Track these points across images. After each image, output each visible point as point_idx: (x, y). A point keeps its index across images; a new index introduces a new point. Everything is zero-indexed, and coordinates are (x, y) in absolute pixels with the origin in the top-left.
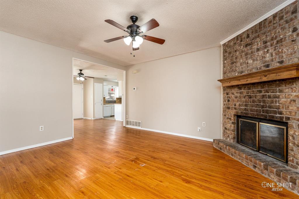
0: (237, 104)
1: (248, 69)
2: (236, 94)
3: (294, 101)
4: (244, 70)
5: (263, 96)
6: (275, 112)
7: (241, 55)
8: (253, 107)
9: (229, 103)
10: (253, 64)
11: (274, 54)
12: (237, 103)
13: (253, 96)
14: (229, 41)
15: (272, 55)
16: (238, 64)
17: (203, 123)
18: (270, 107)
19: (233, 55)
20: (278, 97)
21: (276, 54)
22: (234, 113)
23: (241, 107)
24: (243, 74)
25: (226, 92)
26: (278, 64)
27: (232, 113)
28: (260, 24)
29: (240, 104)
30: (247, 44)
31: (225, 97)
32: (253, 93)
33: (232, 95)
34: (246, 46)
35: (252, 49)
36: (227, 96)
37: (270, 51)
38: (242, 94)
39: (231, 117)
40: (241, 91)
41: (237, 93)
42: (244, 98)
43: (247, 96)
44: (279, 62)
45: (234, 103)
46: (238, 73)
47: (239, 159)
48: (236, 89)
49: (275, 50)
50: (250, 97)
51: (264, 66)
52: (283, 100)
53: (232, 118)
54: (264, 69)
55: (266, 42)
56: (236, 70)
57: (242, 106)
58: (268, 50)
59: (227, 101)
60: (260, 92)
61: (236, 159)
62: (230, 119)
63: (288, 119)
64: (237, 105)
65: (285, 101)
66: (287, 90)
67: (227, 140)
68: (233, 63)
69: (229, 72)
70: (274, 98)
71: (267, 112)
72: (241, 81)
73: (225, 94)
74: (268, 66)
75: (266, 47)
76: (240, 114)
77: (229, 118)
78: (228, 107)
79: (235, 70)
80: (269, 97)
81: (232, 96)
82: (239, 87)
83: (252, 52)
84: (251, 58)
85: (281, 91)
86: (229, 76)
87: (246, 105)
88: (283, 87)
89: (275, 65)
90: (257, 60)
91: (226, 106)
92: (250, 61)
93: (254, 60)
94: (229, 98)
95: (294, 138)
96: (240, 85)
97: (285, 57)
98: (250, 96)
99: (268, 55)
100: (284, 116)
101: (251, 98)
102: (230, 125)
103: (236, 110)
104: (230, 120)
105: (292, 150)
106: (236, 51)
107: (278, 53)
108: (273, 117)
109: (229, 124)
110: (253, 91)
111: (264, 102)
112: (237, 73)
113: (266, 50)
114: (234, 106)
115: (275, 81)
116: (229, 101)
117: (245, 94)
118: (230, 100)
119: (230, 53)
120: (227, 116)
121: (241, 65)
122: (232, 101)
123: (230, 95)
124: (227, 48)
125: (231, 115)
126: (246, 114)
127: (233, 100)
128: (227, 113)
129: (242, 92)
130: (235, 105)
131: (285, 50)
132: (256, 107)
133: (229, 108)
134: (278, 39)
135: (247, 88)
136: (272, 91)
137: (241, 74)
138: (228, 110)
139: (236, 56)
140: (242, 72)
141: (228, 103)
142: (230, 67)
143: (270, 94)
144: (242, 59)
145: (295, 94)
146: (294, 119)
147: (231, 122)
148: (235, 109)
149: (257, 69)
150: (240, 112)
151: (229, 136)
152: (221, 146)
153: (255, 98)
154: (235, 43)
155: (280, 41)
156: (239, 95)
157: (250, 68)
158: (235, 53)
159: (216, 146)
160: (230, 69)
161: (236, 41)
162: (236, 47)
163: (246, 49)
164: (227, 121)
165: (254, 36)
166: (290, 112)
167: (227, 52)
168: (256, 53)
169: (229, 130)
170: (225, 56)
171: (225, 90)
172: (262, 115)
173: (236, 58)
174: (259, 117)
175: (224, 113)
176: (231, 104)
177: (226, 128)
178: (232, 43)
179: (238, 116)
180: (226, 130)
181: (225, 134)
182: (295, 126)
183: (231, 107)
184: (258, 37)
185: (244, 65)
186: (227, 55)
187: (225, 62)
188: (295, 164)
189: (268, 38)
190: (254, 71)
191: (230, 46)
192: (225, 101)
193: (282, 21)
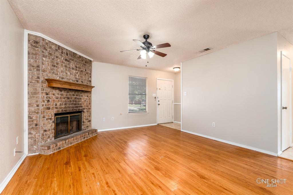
0: (58, 104)
1: (67, 77)
3: (85, 101)
4: (64, 77)
5: (75, 98)
6: (80, 107)
7: (62, 65)
8: (70, 105)
9: (49, 103)
10: (70, 76)
11: (80, 76)
12: (58, 103)
13: (70, 97)
16: (59, 70)
18: (78, 104)
20: (81, 99)
22: (55, 113)
23: (62, 106)
24: (63, 80)
25: (45, 92)
26: (81, 82)
27: (52, 112)
29: (61, 104)
31: (44, 97)
32: (70, 96)
33: (53, 96)
34: (66, 60)
35: (69, 65)
36: (46, 96)
38: (63, 96)
40: (61, 93)
41: (58, 94)
42: (64, 99)
43: (67, 97)
44: (81, 81)
45: (55, 103)
48: (57, 91)
49: (80, 74)
50: (68, 98)
51: (76, 80)
53: (53, 118)
54: (76, 82)
56: (58, 75)
57: (62, 105)
58: (77, 72)
59: (46, 102)
60: (74, 95)
62: (51, 119)
63: (84, 109)
64: (58, 105)
65: (83, 101)
66: (84, 96)
68: (54, 66)
69: (50, 72)
70: (80, 99)
71: (77, 107)
73: (44, 94)
75: (76, 70)
76: (60, 112)
77: (49, 119)
78: (47, 108)
79: (56, 73)
81: (52, 97)
82: (60, 89)
84: (69, 71)
85: (82, 96)
86: (49, 77)
87: (66, 104)
88: (83, 94)
90: (72, 75)
91: (45, 107)
92: (68, 73)
93: (71, 74)
94: (49, 98)
96: (61, 88)
97: (83, 80)
98: (68, 97)
99: (77, 75)
101: (69, 99)
102: (50, 125)
103: (57, 109)
104: (51, 120)
106: (57, 57)
108: (79, 109)
110: (70, 94)
111: (76, 101)
112: (58, 77)
114: (55, 106)
116: (48, 101)
117: (65, 96)
118: (50, 100)
119: (50, 54)
120: (47, 117)
121: (62, 72)
122: (52, 101)
123: (50, 96)
124: (46, 46)
125: (51, 115)
126: (65, 110)
127: (54, 100)
128: (47, 114)
129: (63, 94)
130: (56, 105)
131: (83, 77)
132: (72, 105)
133: (49, 108)
135: (66, 91)
136: (79, 95)
137: (62, 79)
138: (47, 111)
139: (57, 61)
140: (63, 78)
141: (48, 104)
142: (50, 68)
144: (63, 68)
146: (86, 109)
147: (52, 121)
148: (56, 108)
149: (73, 81)
150: (60, 110)
151: (49, 137)
152: (60, 145)
153: (71, 99)
154: (57, 50)
155: (81, 71)
156: (60, 96)
157: (68, 77)
158: (55, 58)
159: (53, 151)
160: (51, 70)
161: (57, 48)
162: (58, 54)
163: (65, 62)
164: (46, 122)
165: (70, 57)
166: (85, 106)
167: (46, 50)
168: (72, 70)
169: (49, 130)
170: (43, 52)
171: (44, 90)
172: (75, 109)
173: (57, 64)
174: (73, 111)
175: (42, 115)
176: (51, 104)
177: (45, 131)
178: (53, 47)
179: (56, 115)
180: (45, 133)
181: (43, 138)
182: (86, 112)
183: (51, 107)
184: (73, 61)
185: (64, 73)
186: (47, 54)
187: (44, 59)
188: (86, 128)
189: (78, 66)
190: (71, 81)
191: (51, 48)
192: (44, 102)
193: (82, 62)
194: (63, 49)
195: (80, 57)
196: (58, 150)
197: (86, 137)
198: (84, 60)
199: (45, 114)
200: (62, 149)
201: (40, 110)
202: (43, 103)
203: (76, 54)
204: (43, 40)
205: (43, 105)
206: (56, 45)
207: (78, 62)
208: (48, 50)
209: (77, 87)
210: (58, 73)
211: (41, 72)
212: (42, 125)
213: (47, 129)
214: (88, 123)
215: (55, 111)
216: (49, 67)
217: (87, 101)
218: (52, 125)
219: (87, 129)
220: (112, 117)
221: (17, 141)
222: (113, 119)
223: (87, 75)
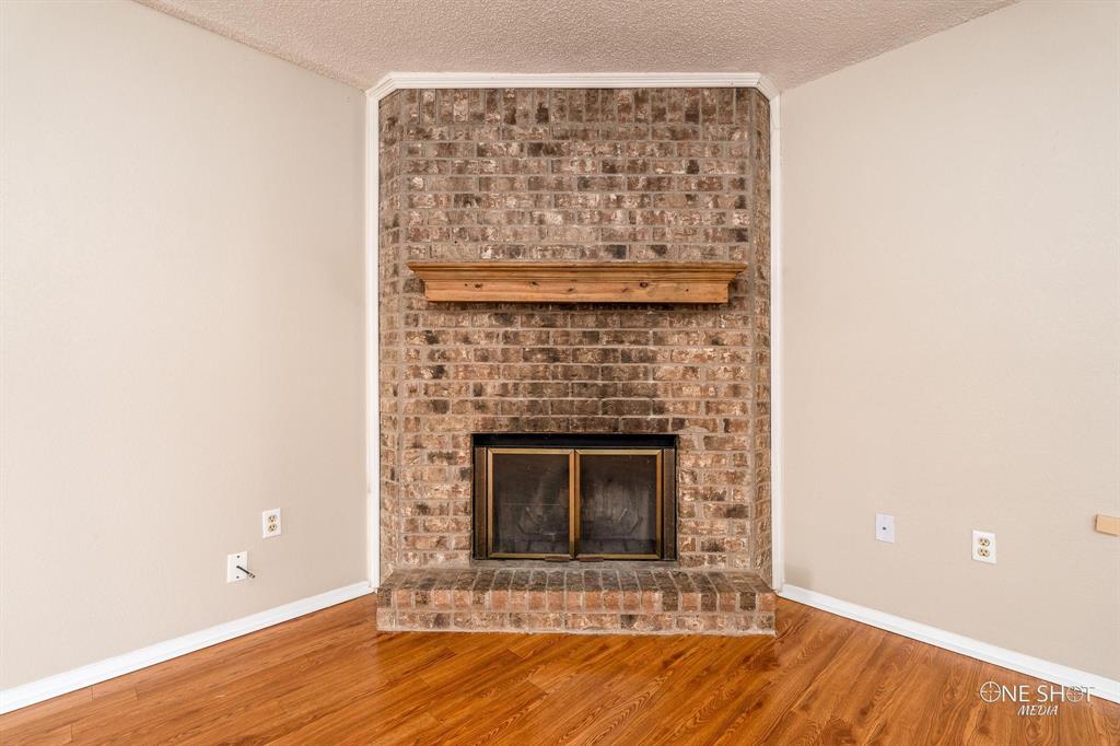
0: (492, 386)
1: (545, 242)
2: (483, 343)
3: (694, 370)
4: (525, 241)
5: (605, 354)
6: (645, 408)
7: (512, 181)
8: (566, 395)
9: (443, 381)
10: (565, 231)
11: (639, 218)
12: (491, 382)
13: (564, 352)
14: (444, 91)
15: (632, 220)
16: (496, 214)
17: (267, 514)
18: (628, 391)
19: (467, 163)
20: (649, 359)
21: (646, 220)
22: (472, 430)
23: (514, 400)
24: (521, 260)
25: (421, 328)
26: (652, 254)
27: (458, 427)
28: (591, 93)
29: (504, 386)
30: (539, 146)
31: (418, 352)
32: (566, 342)
33: (463, 348)
34: (536, 149)
35: (559, 171)
36: (426, 349)
37: (627, 204)
38: (519, 343)
39: (456, 446)
40: (509, 329)
41: (489, 336)
42: (526, 359)
43: (542, 351)
44: (653, 248)
45: (471, 383)
46: (496, 252)
47: (557, 622)
48: (485, 319)
49: (641, 206)
50: (554, 357)
51: (608, 249)
52: (665, 368)
53: (462, 454)
54: (606, 258)
55: (613, 169)
56: (485, 238)
57: (516, 394)
58: (619, 200)
59: (427, 374)
60: (594, 337)
61: (539, 630)
62: (450, 458)
63: (680, 423)
64: (489, 390)
65: (672, 372)
66: (676, 338)
67: (431, 563)
68: (466, 202)
69: (445, 236)
70: (642, 360)
71: (619, 408)
72: (542, 287)
73: (417, 340)
74: (619, 252)
75: (612, 186)
76: (504, 430)
77: (440, 456)
78: (435, 403)
79: (476, 233)
80: (626, 357)
81: (458, 352)
82: (501, 310)
83: (560, 185)
84: (556, 206)
85: (659, 340)
86: (442, 256)
87: (536, 389)
88: (665, 326)
89: (642, 254)
90: (581, 220)
91: (423, 398)
92: (554, 218)
93: (568, 218)
94: (443, 356)
95: (695, 479)
96: (506, 303)
97: (669, 236)
98: (555, 351)
99: (619, 213)
100: (669, 417)
101: (556, 359)
102: (448, 487)
103: (483, 412)
104: (450, 464)
105: (691, 515)
106: (482, 152)
107: (650, 219)
108: (638, 423)
109: (446, 480)
110: (567, 334)
111: (608, 373)
112: (490, 252)
113: (613, 196)
114: (471, 397)
115: (644, 306)
116: (439, 372)
117: (529, 344)
118: (449, 366)
119: (448, 149)
120: (431, 447)
121: (510, 222)
122: (457, 373)
123: (449, 345)
124: (427, 118)
125: (454, 437)
126: (535, 424)
127: (466, 367)
128: (432, 430)
129: (516, 334)
130: (479, 391)
131: (669, 215)
132: (580, 395)
133: (440, 407)
134: (651, 174)
135: (537, 318)
136: (633, 338)
137: (512, 256)
138: (434, 417)
139: (482, 171)
140: (515, 251)
141: (436, 385)
142: (447, 214)
143: (626, 346)
144: (517, 197)
145: (694, 351)
146: (696, 422)
147: (455, 469)
148: (481, 407)
149: (583, 254)
150: (504, 419)
151: (441, 543)
152: (444, 606)
153: (575, 359)
154: (480, 117)
155: (655, 184)
156: (502, 346)
157: (552, 241)
158: (475, 159)
159: (402, 623)
160: (450, 222)
161: (481, 108)
162: (486, 135)
163: (532, 162)
164: (427, 469)
165: (567, 125)
166: (685, 404)
167: (428, 137)
168: (576, 194)
169: (442, 511)
170: (412, 152)
171: (416, 320)
172: (602, 423)
173: (485, 183)
174: (590, 431)
175: (410, 436)
176: (455, 388)
177: (423, 509)
178: (461, 109)
179: (480, 440)
180: (421, 519)
181: (415, 539)
182: (698, 442)
183: (454, 400)
184: (585, 138)
185: (527, 225)
186: (432, 153)
187: (418, 180)
188: (698, 552)
189: (621, 160)
190: (570, 258)
191: (448, 118)
192: (417, 373)
193: (661, 126)
194: (511, 96)
195: (640, 96)
196: (432, 629)
197: (644, 618)
198: (674, 108)
199: (425, 431)
200: (453, 629)
201: (402, 408)
202: (414, 382)
203: (610, 90)
204: (413, 95)
205: (413, 391)
206: (475, 92)
207: (625, 137)
208: (436, 132)
209: (578, 287)
210: (490, 231)
211: (403, 244)
212: (409, 479)
213: (430, 503)
214: (721, 525)
215: (472, 422)
216: (440, 214)
217: (712, 376)
218: (455, 490)
219: (712, 561)
220: (978, 534)
221: (266, 524)
222: (984, 553)
223: (706, 199)
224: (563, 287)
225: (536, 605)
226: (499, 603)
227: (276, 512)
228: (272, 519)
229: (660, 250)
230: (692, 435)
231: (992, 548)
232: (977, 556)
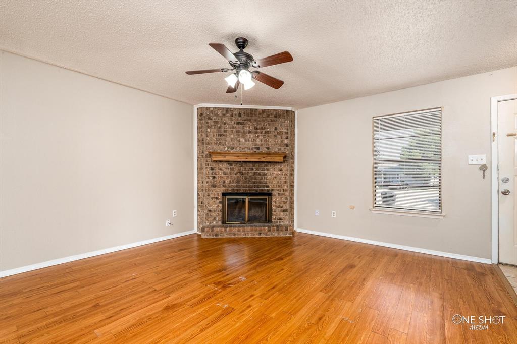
0: (227, 181)
1: (240, 146)
2: (225, 170)
3: (276, 177)
4: (235, 146)
5: (255, 173)
6: (264, 186)
7: (232, 131)
8: (245, 183)
9: (215, 180)
10: (245, 143)
11: (263, 141)
13: (245, 173)
14: (215, 108)
15: (261, 141)
16: (228, 139)
17: (173, 211)
18: (260, 182)
19: (221, 126)
20: (265, 174)
21: (265, 141)
22: (222, 192)
23: (233, 184)
25: (209, 167)
26: (266, 150)
27: (219, 191)
28: (252, 110)
29: (230, 181)
30: (239, 122)
31: (209, 172)
32: (245, 170)
33: (220, 172)
34: (238, 123)
35: (244, 128)
36: (211, 172)
37: (260, 137)
38: (234, 170)
39: (219, 195)
40: (231, 167)
41: (226, 169)
42: (236, 174)
43: (239, 172)
44: (266, 148)
45: (222, 180)
46: (228, 148)
47: (244, 235)
48: (225, 164)
49: (264, 138)
51: (256, 148)
52: (269, 177)
53: (219, 197)
54: (255, 150)
55: (257, 129)
56: (225, 145)
58: (258, 136)
59: (211, 178)
60: (252, 169)
61: (240, 236)
62: (217, 198)
63: (272, 190)
64: (226, 182)
65: (271, 178)
66: (271, 170)
67: (212, 224)
68: (221, 136)
69: (216, 144)
70: (263, 175)
71: (258, 186)
72: (240, 157)
73: (208, 170)
74: (258, 149)
75: (256, 133)
76: (230, 192)
77: (214, 198)
79: (223, 143)
80: (260, 174)
82: (229, 163)
83: (244, 132)
84: (243, 137)
85: (268, 170)
87: (238, 182)
88: (269, 167)
89: (264, 150)
90: (249, 141)
91: (210, 184)
92: (242, 140)
93: (246, 140)
94: (215, 173)
95: (276, 203)
96: (231, 161)
97: (270, 145)
98: (242, 172)
99: (258, 139)
100: (270, 188)
101: (243, 175)
102: (216, 205)
105: (275, 211)
106: (225, 123)
107: (266, 141)
108: (262, 190)
109: (216, 204)
110: (246, 168)
111: (255, 178)
113: (257, 135)
114: (222, 184)
115: (264, 162)
116: (214, 177)
117: (236, 171)
118: (216, 176)
119: (216, 122)
120: (212, 196)
121: (232, 141)
122: (218, 178)
123: (216, 171)
124: (211, 114)
125: (218, 193)
126: (238, 190)
127: (221, 176)
128: (212, 192)
129: (233, 168)
130: (224, 182)
131: (270, 140)
132: (249, 183)
133: (214, 186)
134: (266, 130)
135: (238, 165)
136: (261, 169)
138: (213, 188)
139: (225, 128)
140: (233, 148)
141: (213, 181)
142: (216, 139)
143: (260, 171)
144: (233, 135)
145: (276, 173)
146: (276, 190)
147: (218, 201)
148: (224, 186)
149: (249, 149)
150: (230, 189)
151: (214, 219)
152: (218, 232)
153: (247, 174)
154: (224, 115)
155: (267, 132)
156: (229, 171)
157: (242, 146)
158: (223, 125)
159: (208, 236)
160: (217, 141)
161: (225, 112)
162: (226, 119)
163: (237, 126)
164: (211, 201)
165: (246, 117)
166: (274, 185)
167: (211, 119)
168: (248, 134)
169: (215, 211)
170: (207, 123)
171: (208, 165)
172: (254, 190)
173: (225, 131)
174: (251, 192)
175: (207, 193)
176: (218, 181)
177: (210, 211)
178: (219, 113)
179: (224, 194)
180: (209, 213)
181: (208, 218)
182: (277, 194)
183: (218, 184)
184: (250, 121)
185: (236, 142)
186: (212, 123)
187: (209, 130)
188: (276, 220)
189: (259, 126)
190: (247, 151)
191: (216, 115)
192: (209, 178)
193: (268, 119)
194: (232, 110)
195: (264, 111)
196: (214, 237)
197: (263, 233)
198: (271, 114)
199: (210, 192)
200: (219, 237)
201: (204, 186)
202: (208, 180)
203: (256, 109)
204: (207, 109)
205: (207, 182)
206: (223, 108)
207: (259, 121)
208: (213, 118)
210: (227, 143)
211: (205, 146)
212: (207, 204)
213: (212, 210)
214: (282, 214)
215: (222, 190)
216: (214, 138)
217: (280, 179)
218: (218, 206)
219: (280, 222)
220: (333, 212)
221: (174, 214)
222: (334, 215)
223: (279, 136)
224: (245, 158)
225: (239, 231)
226: (230, 231)
227: (175, 211)
228: (175, 212)
229: (268, 149)
230: (275, 193)
231: (335, 214)
232: (333, 216)
